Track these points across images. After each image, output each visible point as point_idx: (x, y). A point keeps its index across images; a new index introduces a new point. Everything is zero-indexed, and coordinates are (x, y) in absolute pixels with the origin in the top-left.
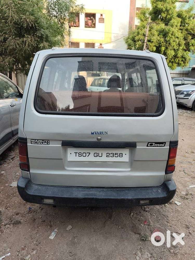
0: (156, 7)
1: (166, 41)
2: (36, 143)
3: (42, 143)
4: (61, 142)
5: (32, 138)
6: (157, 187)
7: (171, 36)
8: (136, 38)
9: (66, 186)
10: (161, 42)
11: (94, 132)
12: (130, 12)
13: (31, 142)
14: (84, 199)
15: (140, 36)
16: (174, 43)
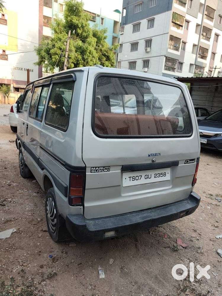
0: (71, 21)
1: (84, 59)
2: (96, 171)
3: (102, 170)
4: (121, 167)
5: (91, 166)
6: (186, 199)
7: (89, 55)
8: (52, 51)
9: (120, 214)
10: (79, 60)
11: (151, 155)
12: (39, 19)
13: (91, 170)
15: (55, 49)
16: (92, 62)
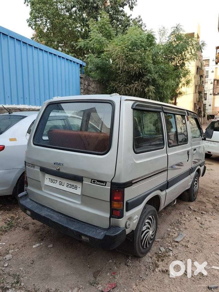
3: (31, 166)
4: (40, 168)
5: (28, 162)
11: (56, 163)
13: (28, 165)
14: (44, 217)
